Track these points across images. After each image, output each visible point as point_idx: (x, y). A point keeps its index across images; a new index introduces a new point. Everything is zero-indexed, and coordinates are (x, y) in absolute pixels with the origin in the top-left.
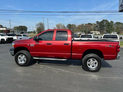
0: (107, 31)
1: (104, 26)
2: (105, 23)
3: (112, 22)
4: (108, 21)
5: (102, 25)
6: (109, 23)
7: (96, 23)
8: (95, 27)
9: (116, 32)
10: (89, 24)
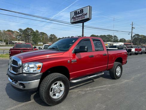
0: (33, 41)
1: (30, 36)
2: (30, 32)
3: (37, 31)
4: (33, 30)
5: (26, 34)
6: (34, 33)
7: (19, 31)
8: (18, 35)
9: (42, 42)
10: (9, 31)
